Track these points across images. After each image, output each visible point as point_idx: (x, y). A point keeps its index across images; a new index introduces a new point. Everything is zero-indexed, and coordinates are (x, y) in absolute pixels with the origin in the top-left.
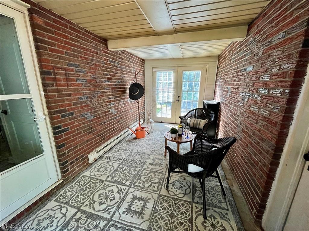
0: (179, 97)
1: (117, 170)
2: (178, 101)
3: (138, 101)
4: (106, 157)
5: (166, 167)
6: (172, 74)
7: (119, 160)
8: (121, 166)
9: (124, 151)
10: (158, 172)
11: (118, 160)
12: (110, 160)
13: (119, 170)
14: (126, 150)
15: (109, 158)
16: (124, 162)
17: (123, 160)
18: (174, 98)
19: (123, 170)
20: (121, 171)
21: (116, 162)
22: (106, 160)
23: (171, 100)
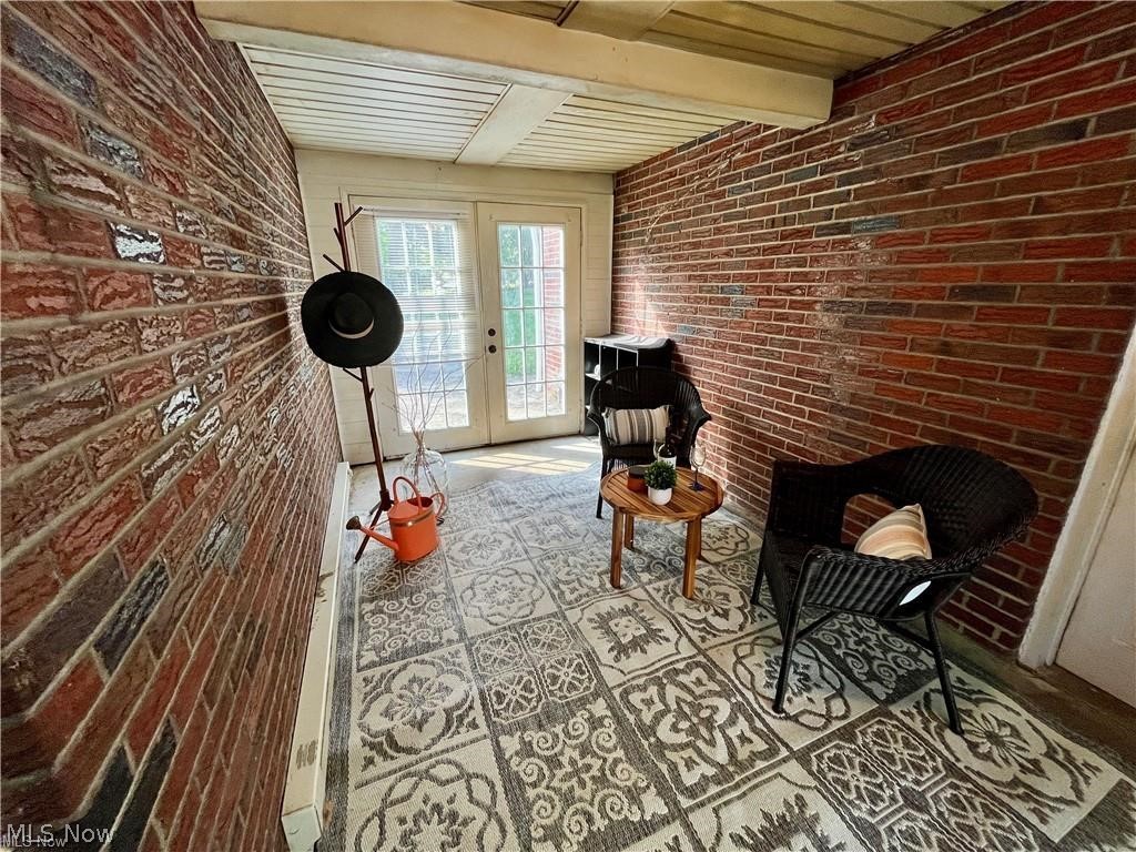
0: (492, 332)
1: (519, 780)
2: (492, 349)
3: (364, 373)
4: (368, 752)
5: (679, 633)
6: (455, 236)
7: (461, 718)
8: (510, 744)
9: (426, 657)
10: (683, 671)
11: (454, 720)
12: (409, 751)
13: (528, 769)
14: (428, 647)
15: (385, 745)
16: (497, 714)
17: (478, 704)
18: (473, 338)
19: (547, 760)
20: (541, 769)
21: (457, 740)
22: (382, 766)
23: (462, 347)
